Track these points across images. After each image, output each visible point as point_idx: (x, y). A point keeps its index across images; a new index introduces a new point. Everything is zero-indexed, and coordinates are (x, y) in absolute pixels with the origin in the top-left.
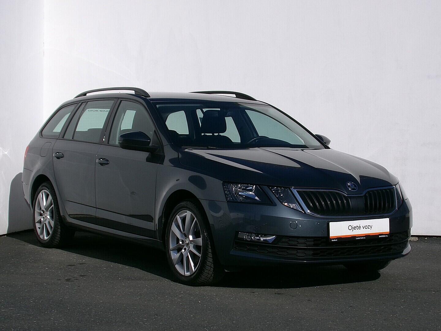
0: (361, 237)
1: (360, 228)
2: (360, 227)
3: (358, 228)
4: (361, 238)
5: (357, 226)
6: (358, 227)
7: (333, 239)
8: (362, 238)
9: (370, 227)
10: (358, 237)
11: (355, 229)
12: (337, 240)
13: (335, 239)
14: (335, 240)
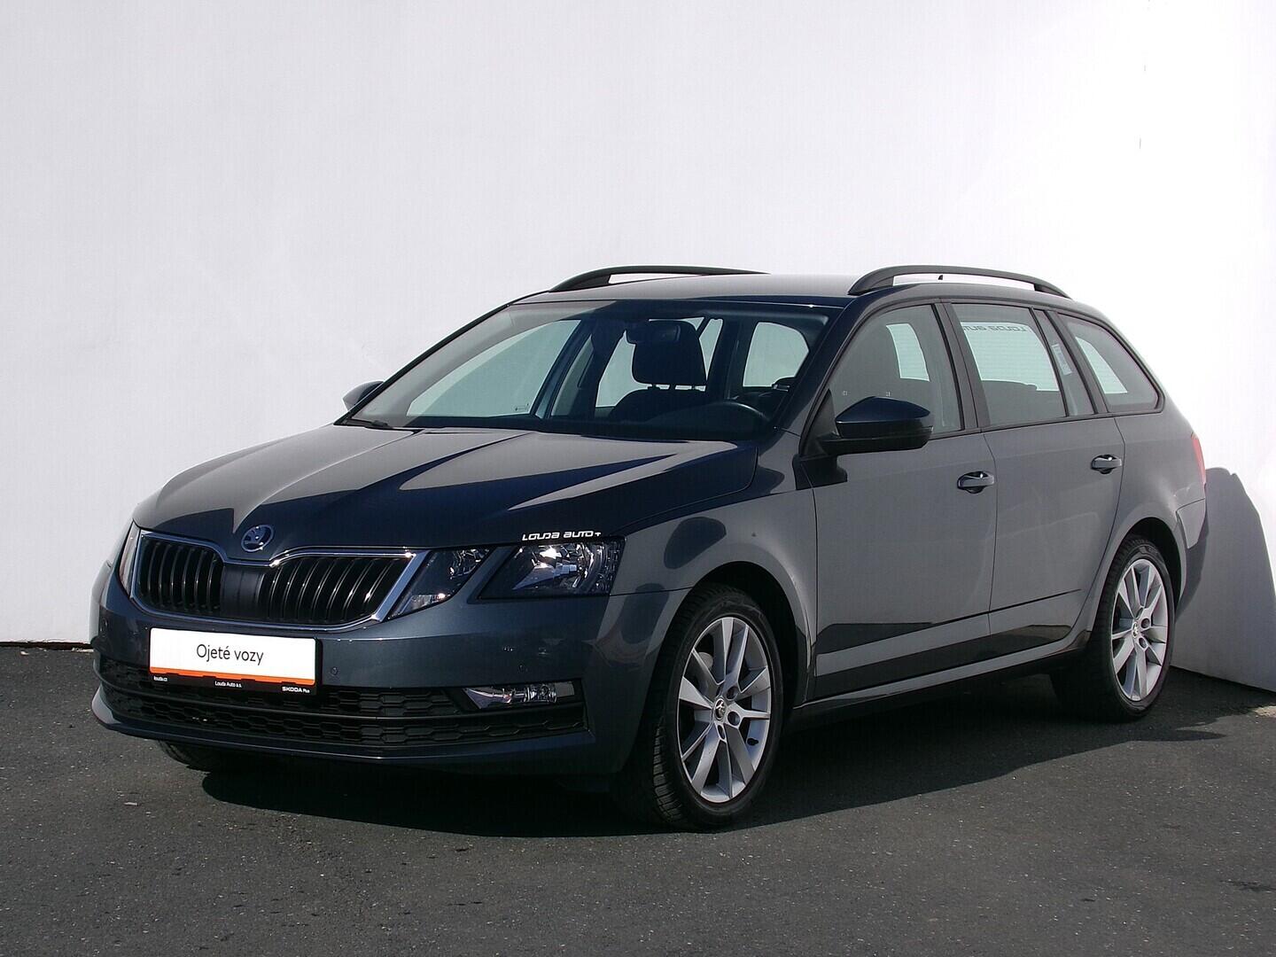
0: (230, 681)
1: (227, 656)
2: (227, 653)
3: (222, 656)
4: (228, 684)
5: (220, 650)
6: (222, 653)
7: (158, 675)
8: (232, 685)
9: (255, 657)
10: (221, 680)
11: (214, 655)
12: (166, 679)
13: (163, 676)
14: (161, 679)
